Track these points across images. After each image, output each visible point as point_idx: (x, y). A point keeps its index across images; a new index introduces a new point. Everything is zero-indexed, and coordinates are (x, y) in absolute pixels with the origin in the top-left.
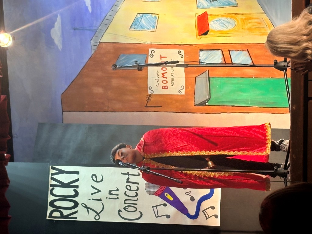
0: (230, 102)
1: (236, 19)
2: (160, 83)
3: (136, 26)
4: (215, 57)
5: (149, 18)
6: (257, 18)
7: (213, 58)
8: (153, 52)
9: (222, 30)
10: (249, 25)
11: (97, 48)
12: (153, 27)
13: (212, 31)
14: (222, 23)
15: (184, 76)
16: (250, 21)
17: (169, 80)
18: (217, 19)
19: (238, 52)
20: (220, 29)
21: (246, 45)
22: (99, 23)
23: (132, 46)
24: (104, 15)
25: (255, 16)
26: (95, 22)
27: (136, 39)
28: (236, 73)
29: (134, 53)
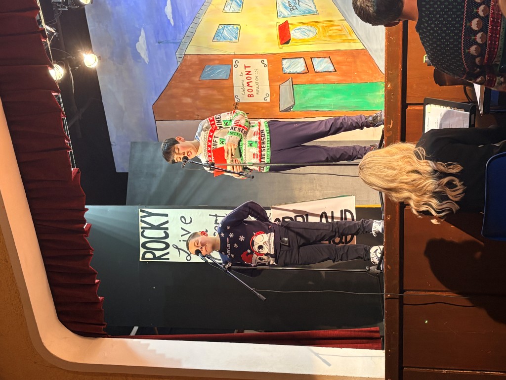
0: (313, 107)
1: (317, 27)
2: (246, 91)
3: (219, 38)
4: (297, 65)
5: (231, 29)
6: (338, 25)
7: (296, 66)
8: (237, 62)
9: (303, 38)
10: (331, 33)
11: (183, 60)
12: (236, 38)
13: (294, 39)
15: (268, 84)
16: (331, 28)
17: (254, 88)
18: (298, 27)
19: (321, 59)
20: (301, 37)
21: (327, 52)
22: (182, 37)
23: (217, 58)
24: (186, 28)
25: (335, 23)
26: (178, 35)
27: (219, 51)
28: (318, 79)
29: (219, 64)
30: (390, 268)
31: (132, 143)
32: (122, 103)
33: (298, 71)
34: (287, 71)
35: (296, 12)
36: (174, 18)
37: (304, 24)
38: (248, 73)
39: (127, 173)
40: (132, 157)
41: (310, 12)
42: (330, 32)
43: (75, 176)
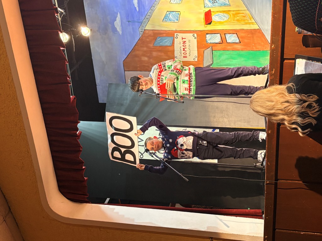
0: (225, 65)
1: (229, 14)
2: (182, 54)
3: (166, 20)
4: (216, 38)
5: (174, 14)
6: (243, 13)
8: (177, 35)
9: (220, 21)
11: (143, 33)
12: (177, 20)
13: (214, 22)
14: (220, 17)
15: (196, 49)
16: (238, 15)
17: (188, 52)
18: (217, 14)
19: (231, 35)
20: (219, 20)
21: (235, 30)
22: (143, 18)
23: (164, 32)
24: (146, 13)
25: (241, 12)
26: (141, 17)
27: (167, 28)
28: (229, 47)
29: (166, 36)
30: (269, 164)
31: (109, 84)
32: (104, 59)
33: (216, 42)
34: (209, 42)
35: (216, 4)
36: (139, 6)
37: (221, 12)
38: (184, 42)
39: (106, 103)
40: (109, 93)
41: (225, 5)
42: (237, 17)
43: (73, 101)
